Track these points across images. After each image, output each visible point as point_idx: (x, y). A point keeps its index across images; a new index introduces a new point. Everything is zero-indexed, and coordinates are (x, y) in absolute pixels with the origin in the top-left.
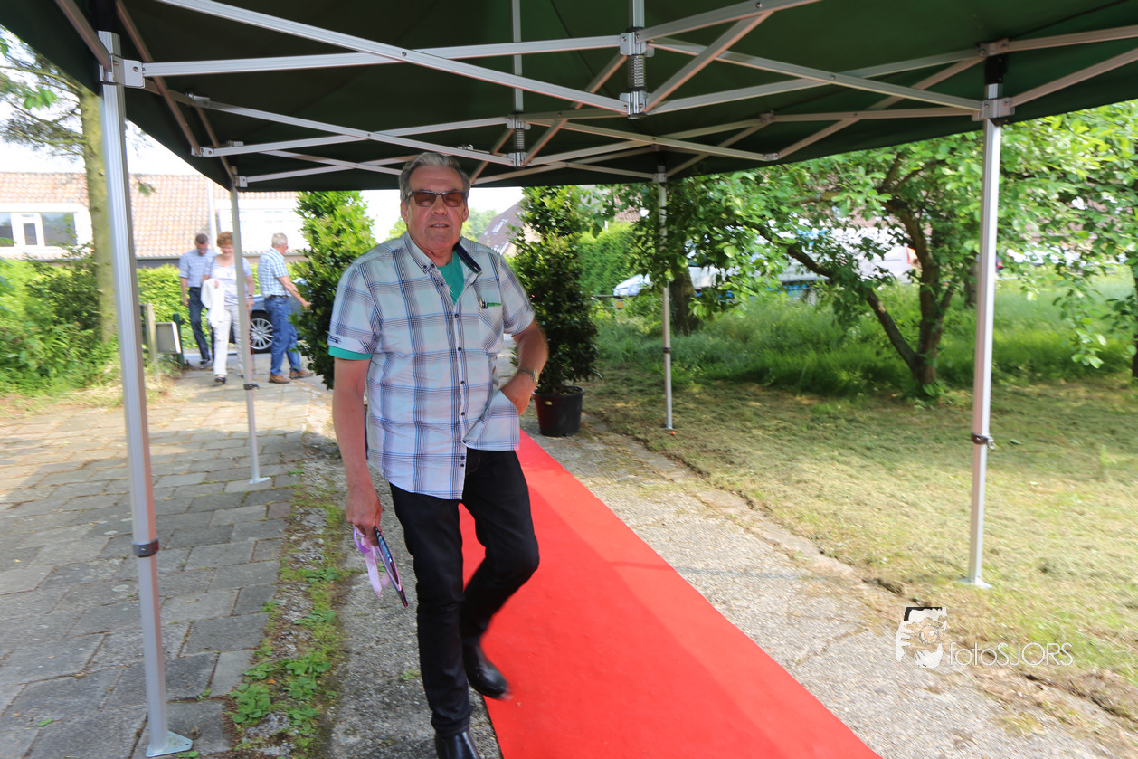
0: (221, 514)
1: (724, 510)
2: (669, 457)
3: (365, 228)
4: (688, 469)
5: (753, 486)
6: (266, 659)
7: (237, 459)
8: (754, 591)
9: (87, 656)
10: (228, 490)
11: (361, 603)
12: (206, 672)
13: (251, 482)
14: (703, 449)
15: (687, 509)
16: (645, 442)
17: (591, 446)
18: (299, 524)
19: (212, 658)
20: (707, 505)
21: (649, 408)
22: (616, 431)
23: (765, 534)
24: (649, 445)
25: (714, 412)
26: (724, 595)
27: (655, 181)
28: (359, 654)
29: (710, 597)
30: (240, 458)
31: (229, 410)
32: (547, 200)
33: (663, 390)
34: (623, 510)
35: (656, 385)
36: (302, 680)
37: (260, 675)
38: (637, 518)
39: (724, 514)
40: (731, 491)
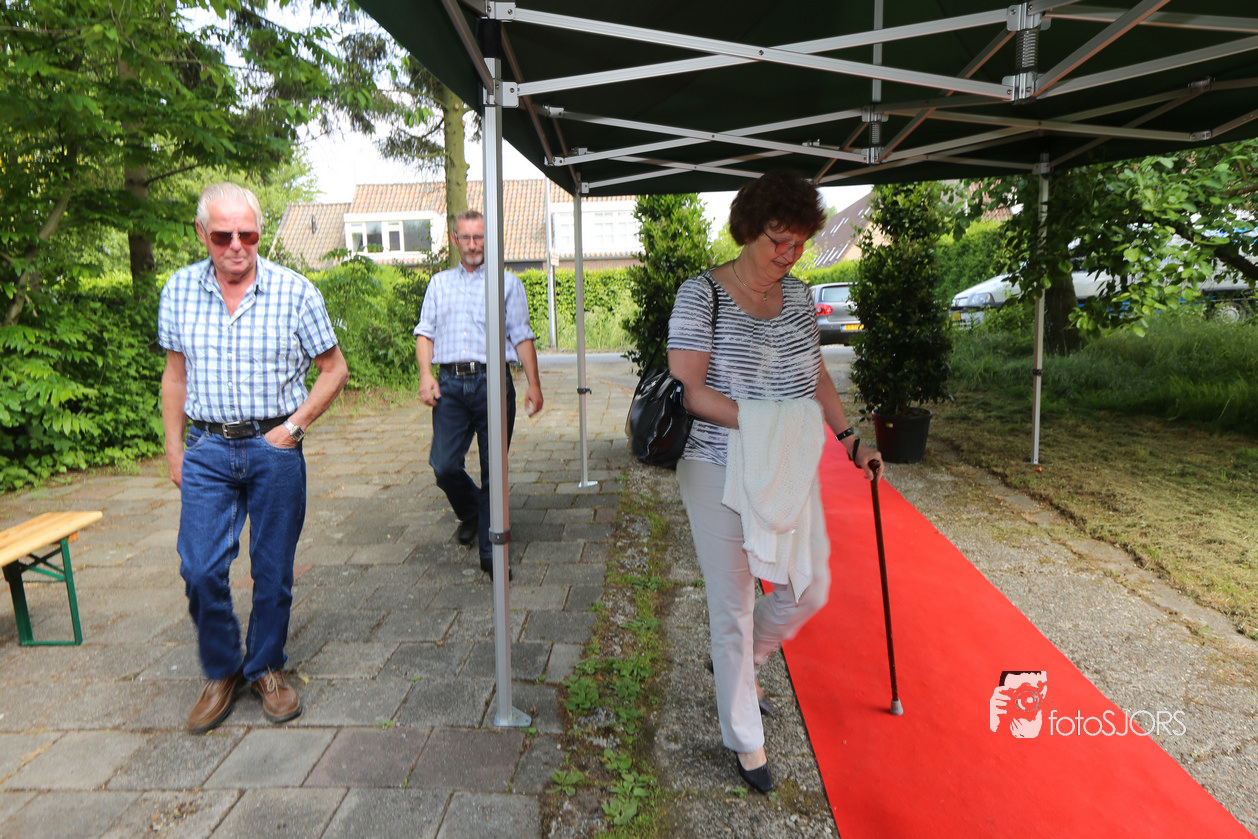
0: (553, 513)
1: (1102, 565)
2: (1033, 496)
3: (702, 231)
4: (1056, 512)
5: (1144, 540)
6: (594, 656)
7: (567, 462)
8: (1138, 664)
9: (444, 628)
10: (559, 490)
11: (684, 616)
12: (542, 659)
14: (1078, 491)
15: (1052, 559)
16: (1003, 478)
17: (937, 477)
18: (625, 530)
19: (546, 647)
20: (1081, 556)
21: (1010, 438)
22: (967, 462)
23: (1157, 600)
24: (1008, 480)
25: (1094, 448)
26: (1096, 663)
27: (1035, 173)
28: (681, 665)
29: (1078, 663)
30: (570, 460)
31: (559, 413)
32: (900, 199)
33: (1031, 418)
34: (973, 552)
35: (1020, 412)
36: (628, 680)
37: (590, 670)
38: (990, 562)
39: (1102, 569)
40: (1113, 544)
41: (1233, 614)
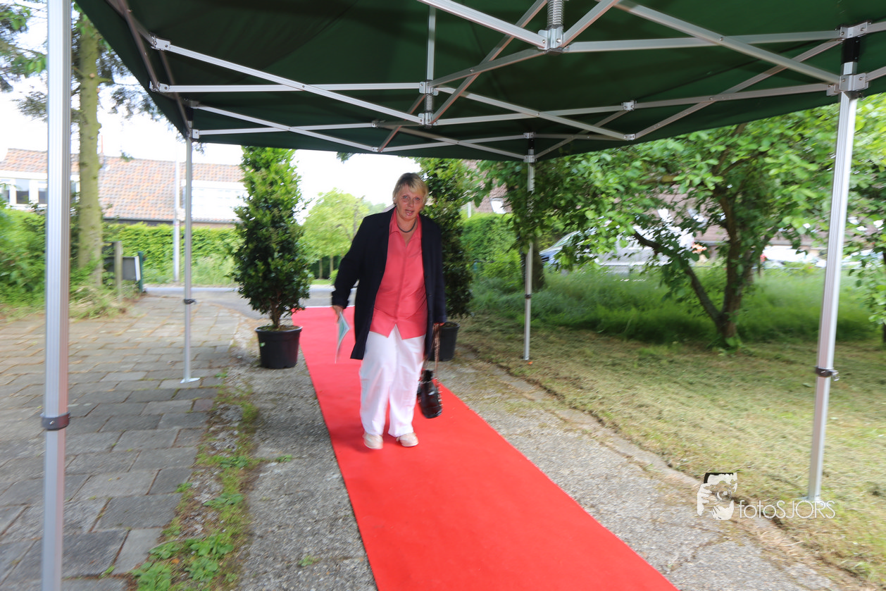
0: (154, 405)
1: (580, 426)
2: (528, 381)
3: (293, 182)
4: (544, 392)
5: (602, 408)
6: (172, 538)
7: (174, 363)
8: (617, 496)
10: (162, 386)
11: (267, 489)
12: (114, 547)
13: (183, 381)
14: (556, 377)
15: (548, 424)
16: (508, 369)
17: (463, 370)
18: (219, 417)
20: (565, 421)
21: (509, 344)
22: (483, 359)
23: (617, 448)
24: (512, 371)
25: (560, 349)
26: (592, 499)
27: (525, 161)
28: (261, 537)
29: (579, 500)
30: (176, 362)
33: (524, 331)
34: (495, 421)
35: (513, 327)
36: (205, 560)
37: (166, 554)
38: (508, 428)
39: (580, 429)
40: (583, 411)
41: (663, 454)
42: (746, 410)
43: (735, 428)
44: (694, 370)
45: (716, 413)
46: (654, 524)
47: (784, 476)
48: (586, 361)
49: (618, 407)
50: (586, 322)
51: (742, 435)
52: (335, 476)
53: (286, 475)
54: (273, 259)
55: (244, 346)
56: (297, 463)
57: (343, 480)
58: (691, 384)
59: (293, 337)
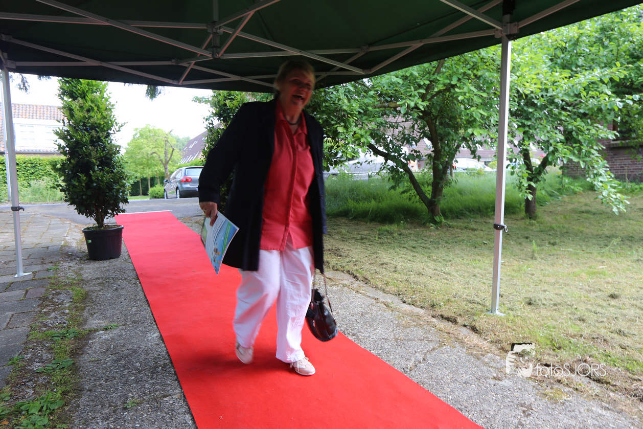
5: (356, 268)
7: (7, 262)
8: (370, 326)
13: (16, 276)
18: (51, 300)
20: (330, 279)
23: (368, 294)
26: (352, 330)
28: (90, 390)
36: (35, 418)
39: (341, 284)
40: (343, 271)
41: (399, 294)
42: (450, 261)
43: (445, 273)
44: (415, 239)
45: (431, 265)
46: (397, 341)
47: (477, 299)
48: (343, 237)
49: (367, 266)
50: (341, 212)
51: (449, 277)
52: (155, 335)
53: (113, 339)
54: (94, 171)
55: (74, 245)
56: (122, 329)
57: (161, 338)
58: (414, 247)
59: (117, 233)
